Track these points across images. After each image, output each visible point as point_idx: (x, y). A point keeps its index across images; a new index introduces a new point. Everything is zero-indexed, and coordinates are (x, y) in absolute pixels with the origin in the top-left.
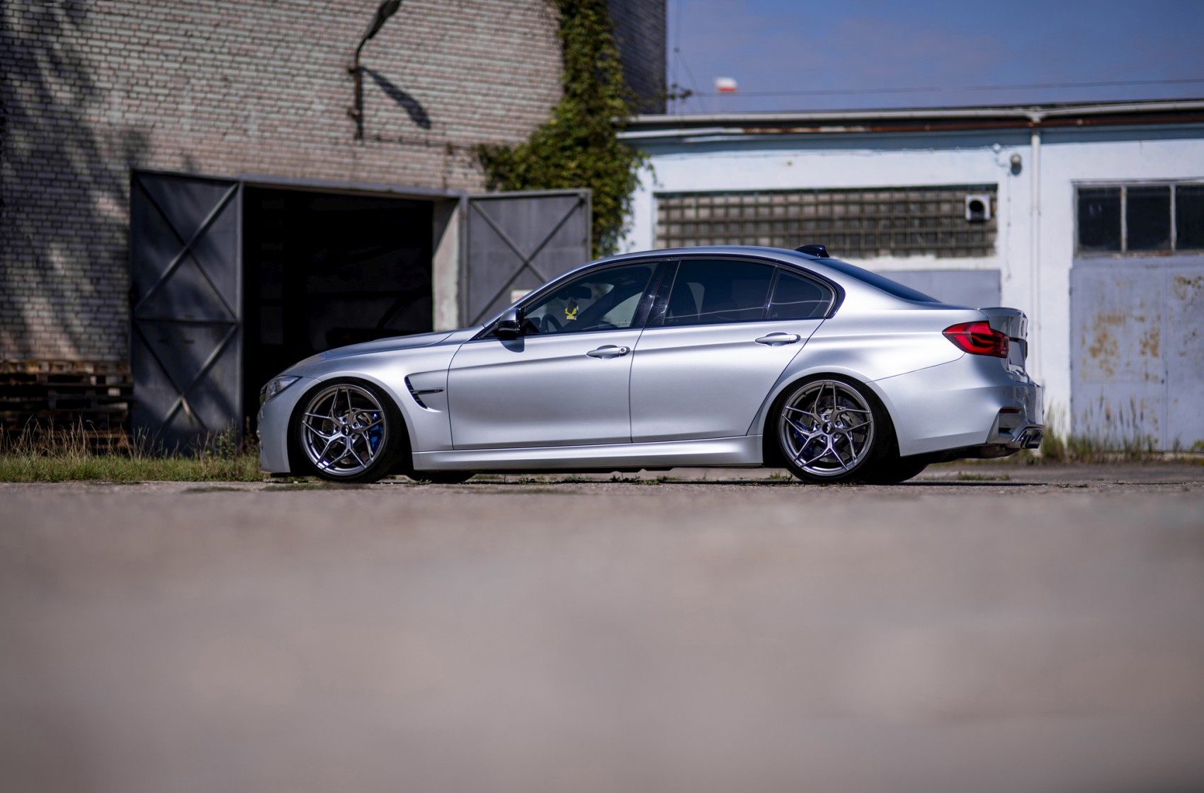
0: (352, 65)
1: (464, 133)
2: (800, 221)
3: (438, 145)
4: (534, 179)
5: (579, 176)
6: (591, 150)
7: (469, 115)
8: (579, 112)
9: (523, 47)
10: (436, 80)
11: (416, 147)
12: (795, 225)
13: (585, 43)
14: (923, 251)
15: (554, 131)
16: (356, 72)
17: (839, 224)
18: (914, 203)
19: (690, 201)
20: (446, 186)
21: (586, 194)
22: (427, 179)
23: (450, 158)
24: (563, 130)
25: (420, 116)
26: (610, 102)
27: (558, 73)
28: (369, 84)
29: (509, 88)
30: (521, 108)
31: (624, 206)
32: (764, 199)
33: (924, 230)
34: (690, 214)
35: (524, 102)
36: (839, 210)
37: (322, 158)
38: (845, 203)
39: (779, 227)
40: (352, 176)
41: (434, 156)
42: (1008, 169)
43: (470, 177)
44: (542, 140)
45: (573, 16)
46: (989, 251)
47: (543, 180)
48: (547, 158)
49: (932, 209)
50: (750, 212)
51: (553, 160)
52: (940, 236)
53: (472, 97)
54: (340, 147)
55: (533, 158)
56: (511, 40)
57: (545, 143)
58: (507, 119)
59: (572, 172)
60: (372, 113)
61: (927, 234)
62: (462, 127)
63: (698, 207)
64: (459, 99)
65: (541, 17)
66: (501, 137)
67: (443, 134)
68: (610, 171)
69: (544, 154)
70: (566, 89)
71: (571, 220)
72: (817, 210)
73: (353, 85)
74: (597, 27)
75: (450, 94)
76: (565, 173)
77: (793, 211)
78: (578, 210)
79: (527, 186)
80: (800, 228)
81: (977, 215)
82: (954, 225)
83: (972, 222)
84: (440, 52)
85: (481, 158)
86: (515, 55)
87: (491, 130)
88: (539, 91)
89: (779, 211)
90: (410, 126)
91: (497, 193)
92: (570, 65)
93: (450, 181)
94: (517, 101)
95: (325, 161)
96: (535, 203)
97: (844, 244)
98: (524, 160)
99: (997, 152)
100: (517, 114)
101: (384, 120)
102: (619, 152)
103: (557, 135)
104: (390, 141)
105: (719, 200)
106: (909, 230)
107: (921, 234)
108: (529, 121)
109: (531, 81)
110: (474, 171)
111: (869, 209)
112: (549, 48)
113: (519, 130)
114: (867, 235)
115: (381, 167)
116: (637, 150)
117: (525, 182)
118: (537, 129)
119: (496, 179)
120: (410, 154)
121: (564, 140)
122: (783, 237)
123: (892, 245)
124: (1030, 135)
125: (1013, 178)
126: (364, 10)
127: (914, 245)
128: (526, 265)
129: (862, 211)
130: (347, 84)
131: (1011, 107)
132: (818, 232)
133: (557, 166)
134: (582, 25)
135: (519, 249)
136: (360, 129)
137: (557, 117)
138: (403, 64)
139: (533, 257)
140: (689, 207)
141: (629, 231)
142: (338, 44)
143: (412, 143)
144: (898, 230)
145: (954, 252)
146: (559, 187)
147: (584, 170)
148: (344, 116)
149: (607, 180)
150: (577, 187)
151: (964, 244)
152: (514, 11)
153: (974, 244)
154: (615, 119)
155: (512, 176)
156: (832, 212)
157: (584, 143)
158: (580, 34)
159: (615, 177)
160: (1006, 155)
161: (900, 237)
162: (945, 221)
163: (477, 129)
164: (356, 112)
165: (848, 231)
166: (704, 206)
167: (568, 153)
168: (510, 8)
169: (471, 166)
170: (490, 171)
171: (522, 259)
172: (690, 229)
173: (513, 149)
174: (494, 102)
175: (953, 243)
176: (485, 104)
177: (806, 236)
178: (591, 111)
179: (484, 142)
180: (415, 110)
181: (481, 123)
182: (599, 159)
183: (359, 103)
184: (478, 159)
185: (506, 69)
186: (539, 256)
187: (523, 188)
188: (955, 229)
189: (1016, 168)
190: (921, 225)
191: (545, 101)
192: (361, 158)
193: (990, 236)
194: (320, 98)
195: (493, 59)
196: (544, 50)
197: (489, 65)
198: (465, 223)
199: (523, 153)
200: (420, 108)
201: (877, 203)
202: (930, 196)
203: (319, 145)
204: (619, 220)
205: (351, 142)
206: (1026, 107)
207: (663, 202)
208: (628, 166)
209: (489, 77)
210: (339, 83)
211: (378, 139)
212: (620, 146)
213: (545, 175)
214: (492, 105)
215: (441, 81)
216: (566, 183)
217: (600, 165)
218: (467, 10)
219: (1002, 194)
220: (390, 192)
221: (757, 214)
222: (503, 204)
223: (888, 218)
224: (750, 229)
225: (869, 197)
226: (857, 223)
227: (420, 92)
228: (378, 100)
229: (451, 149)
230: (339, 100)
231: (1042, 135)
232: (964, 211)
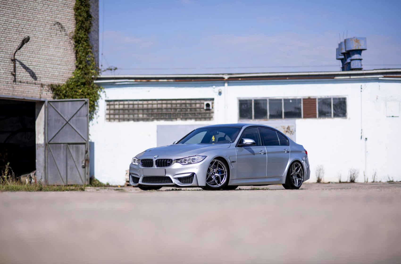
0: (13, 58)
1: (46, 81)
2: (152, 109)
3: (38, 84)
4: (68, 95)
5: (83, 95)
6: (86, 86)
7: (48, 75)
8: (82, 74)
9: (64, 53)
10: (38, 63)
11: (32, 85)
12: (151, 111)
13: (83, 52)
14: (191, 119)
15: (74, 80)
16: (14, 60)
17: (164, 110)
18: (188, 104)
19: (116, 103)
20: (41, 98)
21: (87, 100)
22: (35, 95)
23: (42, 88)
24: (77, 80)
25: (33, 75)
26: (91, 71)
27: (74, 61)
28: (18, 64)
29: (60, 66)
30: (63, 73)
31: (96, 104)
32: (141, 102)
33: (191, 112)
34: (117, 107)
35: (64, 71)
36: (164, 106)
37: (3, 88)
38: (167, 104)
39: (145, 111)
40: (12, 94)
41: (37, 88)
42: (218, 94)
43: (48, 94)
44: (70, 83)
45: (79, 44)
46: (212, 119)
47: (71, 96)
48: (72, 89)
49: (193, 106)
50: (136, 106)
51: (74, 89)
52: (196, 114)
53: (48, 69)
54: (9, 85)
55: (68, 89)
56: (60, 51)
57: (71, 84)
58: (59, 76)
59: (80, 93)
60: (19, 73)
61: (192, 113)
62: (46, 78)
63: (119, 105)
64: (45, 69)
65: (69, 44)
66: (57, 82)
67: (40, 81)
68: (92, 93)
69: (71, 87)
70: (77, 67)
71: (82, 108)
72: (157, 106)
73: (13, 64)
74: (87, 47)
75: (42, 68)
76: (78, 94)
77: (150, 106)
78: (85, 105)
79: (66, 98)
80: (152, 111)
81: (208, 108)
82: (201, 111)
83: (206, 110)
84: (39, 54)
85: (51, 89)
86: (61, 56)
87: (54, 79)
88: (68, 67)
89: (145, 106)
90: (30, 78)
91: (56, 100)
92: (78, 59)
93: (42, 96)
94: (62, 70)
95: (4, 89)
96: (70, 103)
97: (166, 116)
98: (65, 89)
99: (214, 88)
100: (62, 74)
101: (22, 76)
102: (95, 87)
103: (75, 81)
104: (24, 83)
105: (126, 103)
106: (186, 112)
107: (190, 113)
108: (66, 77)
109: (66, 64)
110: (49, 93)
111: (174, 106)
112: (72, 54)
113: (62, 80)
114: (173, 114)
115: (21, 91)
116: (99, 86)
117: (65, 96)
118: (69, 79)
119: (56, 95)
120: (30, 87)
121: (77, 83)
122: (147, 114)
123: (181, 117)
124: (224, 83)
125: (219, 96)
126: (16, 41)
127: (188, 117)
128: (67, 122)
129: (172, 106)
130: (11, 64)
131: (218, 74)
132: (158, 113)
133: (75, 91)
134: (82, 46)
135: (65, 118)
136: (15, 78)
137: (74, 75)
138: (28, 58)
139: (69, 120)
141: (97, 112)
142: (8, 51)
143: (30, 84)
144: (183, 112)
145: (200, 119)
146: (76, 98)
147: (84, 93)
148: (10, 74)
149: (91, 96)
150: (83, 98)
151: (203, 117)
152: (61, 42)
153: (207, 117)
154: (93, 76)
155: (61, 94)
156: (162, 106)
157: (84, 84)
158: (81, 49)
159: (94, 95)
160: (217, 89)
161: (184, 114)
162: (198, 110)
163: (50, 79)
164: (14, 73)
165: (167, 113)
166: (121, 104)
167: (79, 87)
168: (60, 41)
169: (48, 91)
170: (54, 92)
171: (66, 121)
172: (117, 112)
173: (61, 85)
174: (55, 71)
175: (200, 116)
176: (52, 71)
177: (154, 114)
178: (86, 74)
179: (52, 83)
180: (32, 73)
181: (51, 77)
182: (89, 89)
183: (15, 71)
184: (50, 89)
185: (59, 60)
186: (71, 120)
187: (64, 98)
188: (201, 112)
189: (220, 93)
190: (190, 111)
191: (70, 70)
192: (15, 88)
193: (212, 114)
194: (3, 68)
195: (55, 57)
196: (70, 54)
197: (54, 58)
198: (47, 109)
199: (64, 87)
200: (33, 72)
201: (176, 104)
202: (193, 102)
203: (3, 84)
204: (94, 109)
205: (12, 83)
206: (223, 74)
207: (108, 103)
208: (97, 91)
209: (53, 62)
210: (9, 64)
211: (21, 82)
212: (95, 85)
213: (72, 94)
214: (54, 71)
215: (39, 63)
216: (78, 97)
217: (89, 91)
218: (47, 41)
219: (215, 101)
220: (24, 99)
221: (138, 107)
222: (59, 103)
223: (180, 109)
224: (136, 111)
225: (174, 102)
226: (170, 110)
227: (33, 67)
228: (20, 69)
229: (42, 85)
230: (8, 69)
231: (228, 83)
232: (204, 107)
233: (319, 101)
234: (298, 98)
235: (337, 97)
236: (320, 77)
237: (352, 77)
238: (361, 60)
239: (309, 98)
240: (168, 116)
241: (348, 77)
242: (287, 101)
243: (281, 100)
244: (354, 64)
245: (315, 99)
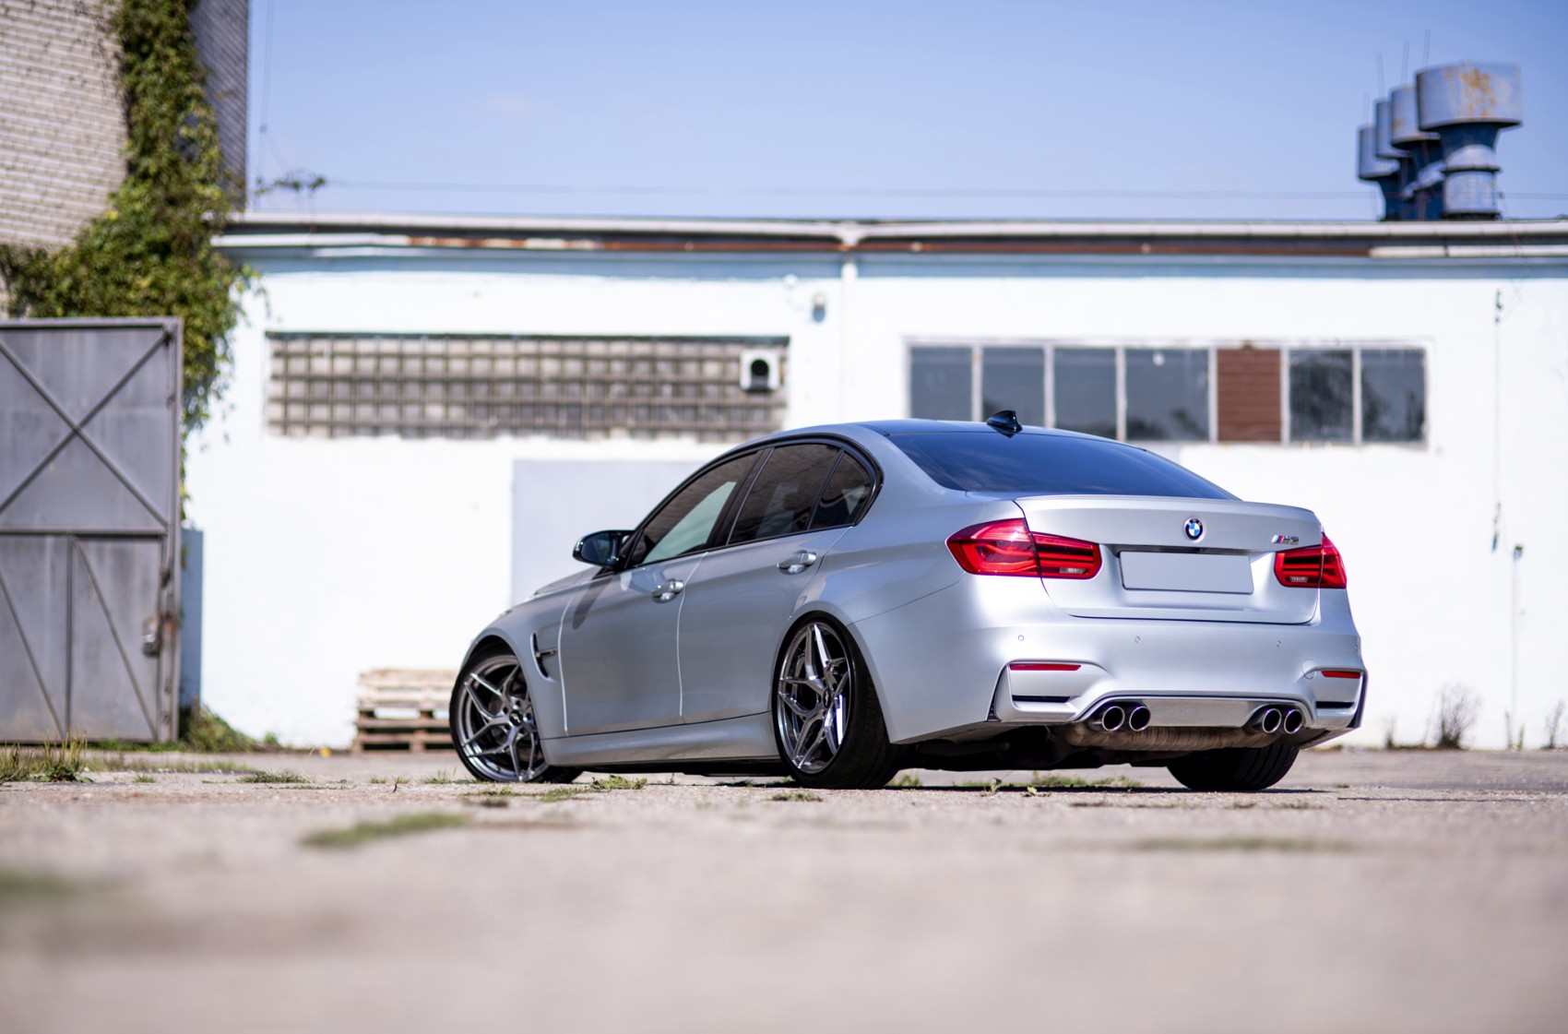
2: (491, 381)
4: (84, 302)
5: (155, 301)
6: (171, 261)
8: (154, 201)
9: (68, 99)
12: (484, 388)
13: (162, 99)
14: (676, 431)
15: (115, 230)
17: (549, 388)
18: (665, 359)
19: (318, 346)
21: (176, 327)
24: (131, 227)
26: (200, 189)
27: (118, 141)
29: (45, 160)
30: (64, 192)
31: (219, 350)
32: (436, 347)
33: (679, 401)
34: (321, 366)
35: (69, 183)
36: (550, 367)
38: (561, 357)
39: (458, 390)
42: (807, 314)
44: (97, 242)
45: (144, 56)
47: (98, 303)
48: (105, 270)
49: (690, 370)
50: (413, 367)
51: (113, 274)
52: (703, 411)
55: (83, 271)
56: (49, 86)
57: (101, 248)
58: (42, 208)
59: (142, 295)
61: (684, 407)
63: (333, 356)
65: (93, 53)
66: (34, 235)
68: (200, 295)
69: (99, 264)
70: (132, 167)
71: (149, 366)
72: (516, 366)
74: (181, 75)
76: (131, 295)
77: (480, 367)
78: (161, 351)
79: (73, 313)
80: (491, 392)
81: (760, 382)
82: (724, 395)
83: (752, 391)
86: (55, 110)
87: (17, 223)
88: (90, 167)
89: (458, 367)
91: (25, 321)
92: (138, 130)
94: (57, 181)
96: (90, 337)
97: (558, 418)
98: (69, 272)
99: (791, 287)
100: (59, 201)
102: (216, 266)
103: (119, 236)
105: (365, 346)
106: (657, 401)
107: (675, 408)
108: (75, 213)
109: (79, 152)
111: (596, 368)
112: (107, 103)
113: (59, 226)
114: (593, 406)
116: (238, 262)
117: (70, 306)
118: (88, 225)
119: (25, 299)
121: (131, 244)
122: (464, 405)
123: (631, 422)
124: (840, 264)
125: (814, 327)
127: (663, 423)
128: (76, 432)
129: (586, 370)
131: (812, 221)
132: (519, 399)
133: (119, 284)
134: (158, 70)
135: (65, 410)
137: (118, 207)
139: (86, 422)
140: (320, 355)
141: (226, 387)
144: (640, 400)
145: (722, 436)
146: (121, 314)
147: (163, 291)
149: (196, 308)
150: (154, 314)
151: (736, 423)
152: (55, 42)
153: (753, 425)
154: (208, 216)
155: (51, 296)
156: (539, 369)
157: (163, 250)
158: (154, 84)
159: (209, 305)
160: (804, 291)
161: (642, 412)
162: (711, 390)
165: (564, 399)
166: (344, 355)
167: (138, 264)
168: (50, 37)
170: (14, 286)
171: (69, 423)
172: (321, 389)
173: (51, 253)
174: (24, 181)
175: (721, 422)
176: (9, 183)
177: (499, 405)
178: (172, 202)
179: (7, 241)
182: (186, 276)
185: (42, 131)
186: (97, 420)
187: (65, 315)
188: (725, 402)
189: (819, 312)
190: (677, 393)
191: (100, 182)
193: (777, 414)
195: (24, 113)
196: (100, 106)
197: (18, 122)
199: (67, 262)
201: (608, 359)
202: (688, 350)
204: (211, 372)
206: (835, 222)
207: (278, 346)
208: (226, 288)
209: (15, 141)
212: (216, 257)
213: (102, 296)
214: (19, 184)
216: (133, 310)
217: (186, 284)
219: (794, 350)
221: (424, 369)
222: (40, 338)
223: (624, 382)
224: (413, 391)
225: (596, 348)
226: (575, 388)
231: (859, 264)
232: (739, 373)
233: (1297, 361)
234: (1196, 343)
235: (1382, 346)
236: (1302, 246)
237: (1455, 251)
238: (1492, 171)
239: (1248, 349)
240: (569, 417)
241: (1437, 251)
242: (1139, 356)
243: (1110, 353)
244: (1461, 194)
245: (1273, 354)
